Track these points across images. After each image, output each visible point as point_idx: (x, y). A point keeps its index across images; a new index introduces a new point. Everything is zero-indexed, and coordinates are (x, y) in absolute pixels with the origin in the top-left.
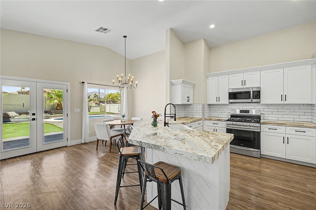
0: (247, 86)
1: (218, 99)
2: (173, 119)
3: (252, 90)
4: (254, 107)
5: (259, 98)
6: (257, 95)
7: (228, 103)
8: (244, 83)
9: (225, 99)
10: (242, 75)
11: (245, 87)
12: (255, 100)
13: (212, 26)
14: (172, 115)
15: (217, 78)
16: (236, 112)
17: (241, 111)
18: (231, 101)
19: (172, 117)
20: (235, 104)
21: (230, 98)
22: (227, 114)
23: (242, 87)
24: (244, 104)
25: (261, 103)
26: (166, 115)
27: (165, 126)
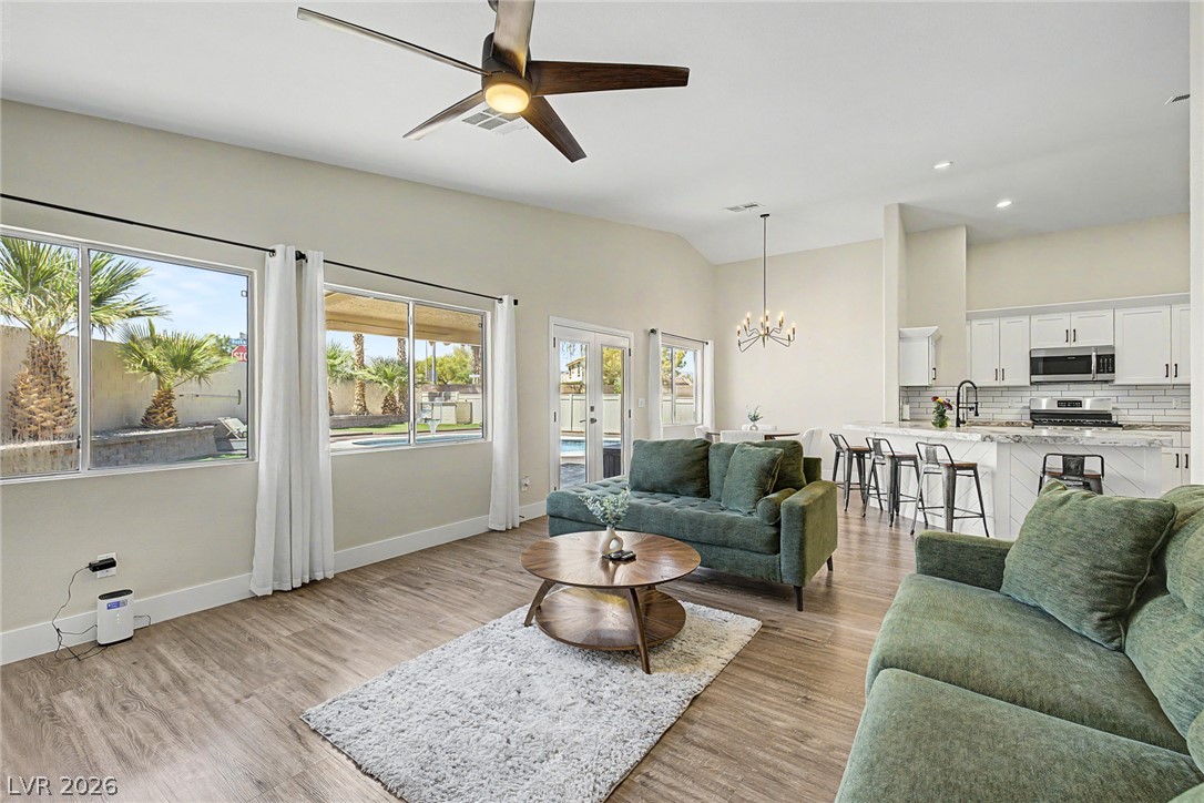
0: (1080, 343)
1: (1000, 373)
2: (973, 412)
3: (1094, 354)
4: (1091, 393)
5: (1113, 372)
6: (1107, 363)
7: (1028, 384)
8: (1071, 334)
9: (1020, 374)
10: (1065, 317)
11: (1074, 345)
12: (1100, 377)
13: (1004, 204)
14: (970, 406)
15: (996, 322)
16: (1041, 405)
17: (1060, 403)
18: (1036, 378)
19: (971, 409)
20: (1041, 387)
21: (1034, 372)
22: (1016, 411)
23: (1067, 345)
24: (1065, 387)
25: (1116, 382)
26: (961, 405)
27: (958, 426)
